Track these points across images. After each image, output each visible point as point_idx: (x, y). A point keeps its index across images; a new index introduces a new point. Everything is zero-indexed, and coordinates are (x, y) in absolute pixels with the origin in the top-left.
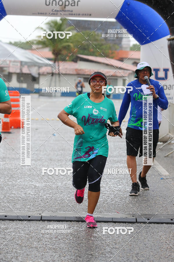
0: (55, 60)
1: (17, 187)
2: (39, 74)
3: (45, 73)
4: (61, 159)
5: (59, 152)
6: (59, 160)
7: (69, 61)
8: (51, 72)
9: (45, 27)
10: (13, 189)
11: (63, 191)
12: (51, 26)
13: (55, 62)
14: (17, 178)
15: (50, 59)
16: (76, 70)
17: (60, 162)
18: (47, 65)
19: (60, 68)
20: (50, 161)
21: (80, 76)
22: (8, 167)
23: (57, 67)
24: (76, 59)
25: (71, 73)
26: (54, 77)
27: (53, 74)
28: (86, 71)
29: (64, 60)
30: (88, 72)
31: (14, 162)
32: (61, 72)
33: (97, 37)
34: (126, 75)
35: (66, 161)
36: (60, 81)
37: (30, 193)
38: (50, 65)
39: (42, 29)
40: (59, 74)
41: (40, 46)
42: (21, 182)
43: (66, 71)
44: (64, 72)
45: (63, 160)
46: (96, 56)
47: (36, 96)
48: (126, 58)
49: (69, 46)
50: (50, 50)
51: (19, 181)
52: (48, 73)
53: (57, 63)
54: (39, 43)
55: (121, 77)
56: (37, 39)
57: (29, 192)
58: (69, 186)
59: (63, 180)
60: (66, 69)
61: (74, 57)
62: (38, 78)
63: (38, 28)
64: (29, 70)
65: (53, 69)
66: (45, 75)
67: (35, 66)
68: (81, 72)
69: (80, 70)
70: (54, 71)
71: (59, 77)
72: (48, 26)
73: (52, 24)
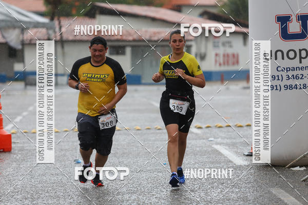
0: (52, 16)
2: (23, 44)
7: (79, 15)
13: (52, 19)
15: (42, 14)
18: (37, 25)
19: (63, 30)
23: (57, 29)
29: (68, 15)
32: (65, 37)
38: (43, 25)
40: (62, 42)
44: (71, 38)
47: (20, 85)
53: (56, 22)
61: (88, 9)
62: (22, 51)
64: (3, 37)
65: (51, 32)
67: (14, 27)
71: (63, 47)
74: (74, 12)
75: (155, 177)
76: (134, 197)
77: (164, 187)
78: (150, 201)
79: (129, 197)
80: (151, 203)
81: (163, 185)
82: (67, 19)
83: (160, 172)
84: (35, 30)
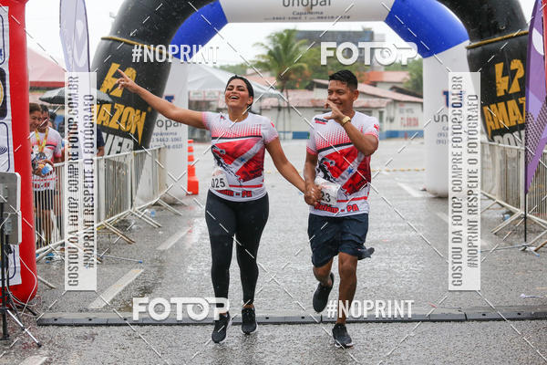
0: (282, 89)
2: (261, 109)
3: (269, 107)
7: (301, 88)
8: (277, 105)
9: (266, 42)
12: (274, 40)
13: (282, 91)
15: (276, 88)
16: (312, 101)
18: (271, 96)
19: (290, 99)
23: (285, 98)
24: (310, 87)
25: (305, 105)
26: (282, 112)
27: (279, 108)
29: (293, 88)
32: (291, 104)
34: (384, 105)
36: (290, 117)
37: (291, 282)
38: (275, 96)
39: (262, 45)
40: (289, 108)
48: (382, 82)
49: (302, 67)
50: (272, 75)
51: (269, 263)
52: (273, 107)
53: (285, 93)
54: (259, 65)
55: (377, 108)
57: (289, 279)
60: (298, 100)
61: (308, 83)
63: (258, 44)
65: (280, 101)
66: (269, 110)
68: (318, 104)
69: (318, 100)
70: (282, 105)
71: (289, 111)
72: (269, 40)
73: (277, 38)
74: (297, 86)
82: (293, 91)
84: (269, 99)
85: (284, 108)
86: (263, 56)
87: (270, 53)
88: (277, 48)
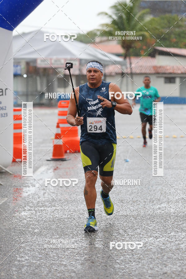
0: (125, 56)
1: (69, 252)
2: (105, 75)
3: (113, 74)
4: (137, 199)
5: (134, 188)
6: (134, 202)
9: (110, 12)
10: (63, 257)
11: (141, 256)
12: (117, 10)
14: (71, 235)
15: (118, 55)
16: (155, 67)
17: (135, 204)
18: (115, 63)
19: (133, 66)
20: (121, 203)
21: (160, 75)
22: (57, 216)
23: (128, 65)
24: (153, 54)
26: (125, 79)
27: (123, 74)
28: (168, 68)
29: (137, 55)
30: (170, 69)
31: (67, 208)
32: (134, 71)
33: (180, 23)
35: (145, 202)
38: (119, 63)
39: (106, 14)
40: (132, 74)
41: (105, 38)
42: (76, 241)
43: (141, 70)
44: (138, 71)
45: (139, 201)
46: (181, 48)
49: (143, 36)
52: (117, 74)
53: (128, 60)
56: (100, 28)
58: (151, 247)
59: (141, 236)
60: (141, 66)
61: (151, 51)
65: (124, 67)
66: (113, 76)
69: (160, 67)
70: (125, 71)
71: (132, 78)
73: (120, 7)
75: (178, 173)
76: (160, 187)
77: (182, 181)
78: (170, 191)
79: (156, 188)
80: (170, 192)
81: (182, 179)
82: (136, 58)
83: (182, 170)
84: (113, 66)
85: (128, 74)
86: (107, 25)
87: (114, 22)
88: (120, 17)
